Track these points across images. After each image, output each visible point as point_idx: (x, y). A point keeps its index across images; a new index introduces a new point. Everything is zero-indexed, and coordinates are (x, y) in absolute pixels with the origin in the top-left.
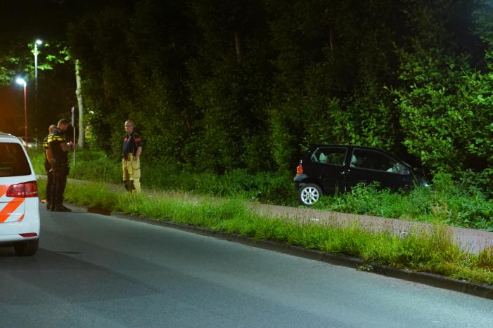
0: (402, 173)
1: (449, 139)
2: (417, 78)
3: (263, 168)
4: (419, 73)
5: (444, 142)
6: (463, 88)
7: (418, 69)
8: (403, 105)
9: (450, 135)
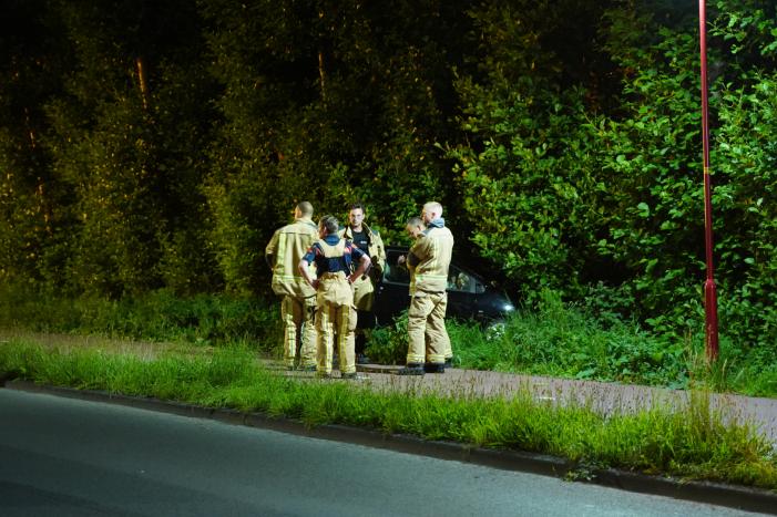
0: (473, 291)
1: (554, 231)
2: (497, 128)
3: (196, 287)
4: (499, 120)
5: (546, 237)
6: (575, 145)
7: (497, 113)
8: (469, 175)
9: (555, 225)
